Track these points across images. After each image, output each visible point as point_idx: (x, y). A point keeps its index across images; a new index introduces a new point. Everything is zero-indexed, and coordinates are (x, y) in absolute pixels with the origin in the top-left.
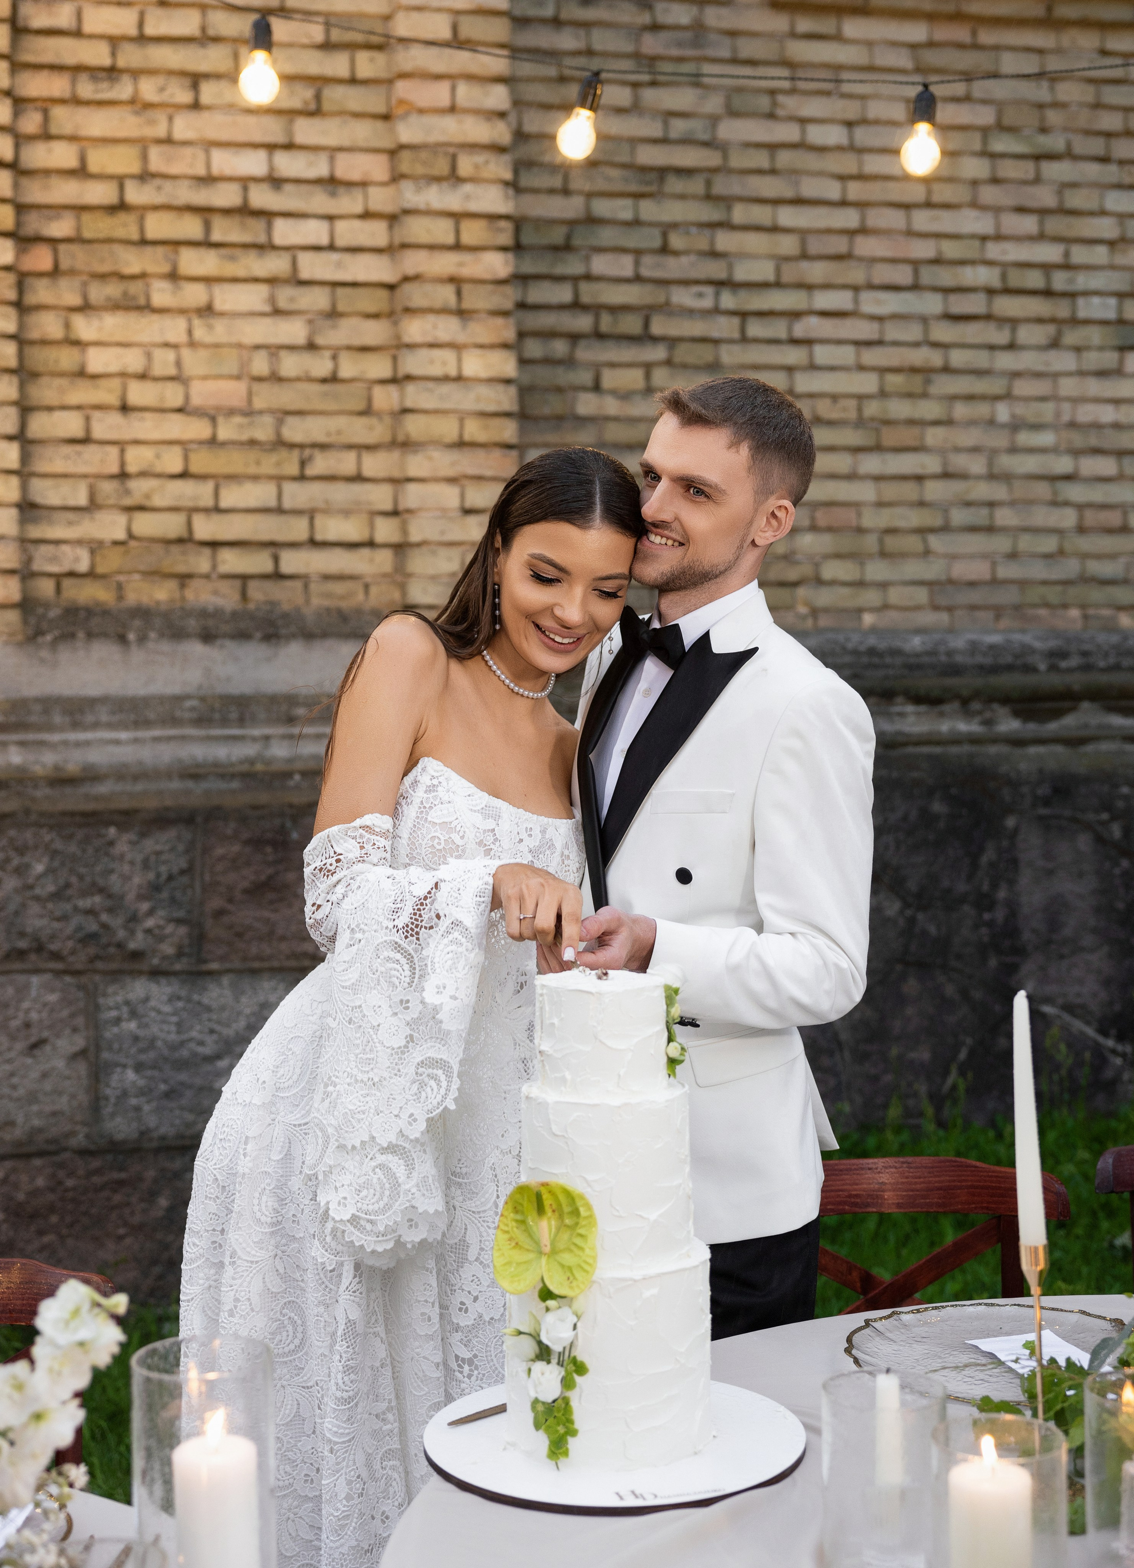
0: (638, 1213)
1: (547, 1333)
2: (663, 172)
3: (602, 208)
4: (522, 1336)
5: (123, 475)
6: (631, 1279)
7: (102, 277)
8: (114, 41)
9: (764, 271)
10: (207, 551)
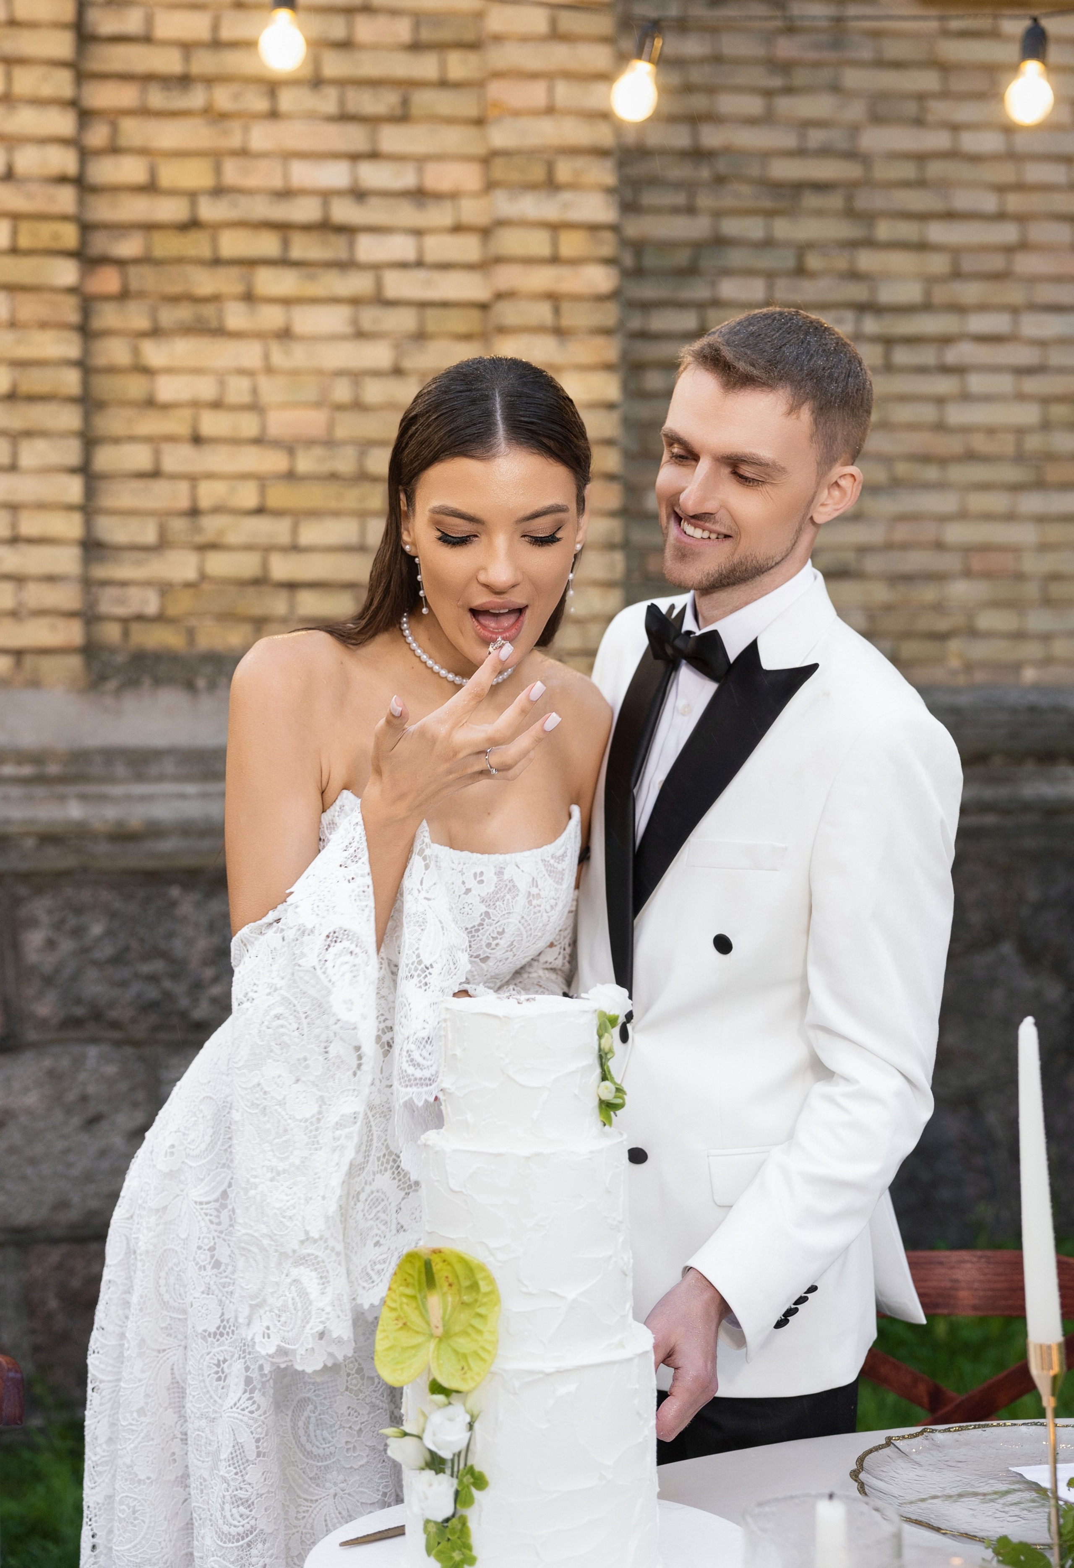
0: (552, 1290)
1: (434, 1435)
2: (798, 187)
3: (732, 227)
4: (407, 1438)
5: (194, 512)
6: (541, 1372)
7: (174, 299)
8: (187, 47)
9: (911, 293)
10: (283, 595)
